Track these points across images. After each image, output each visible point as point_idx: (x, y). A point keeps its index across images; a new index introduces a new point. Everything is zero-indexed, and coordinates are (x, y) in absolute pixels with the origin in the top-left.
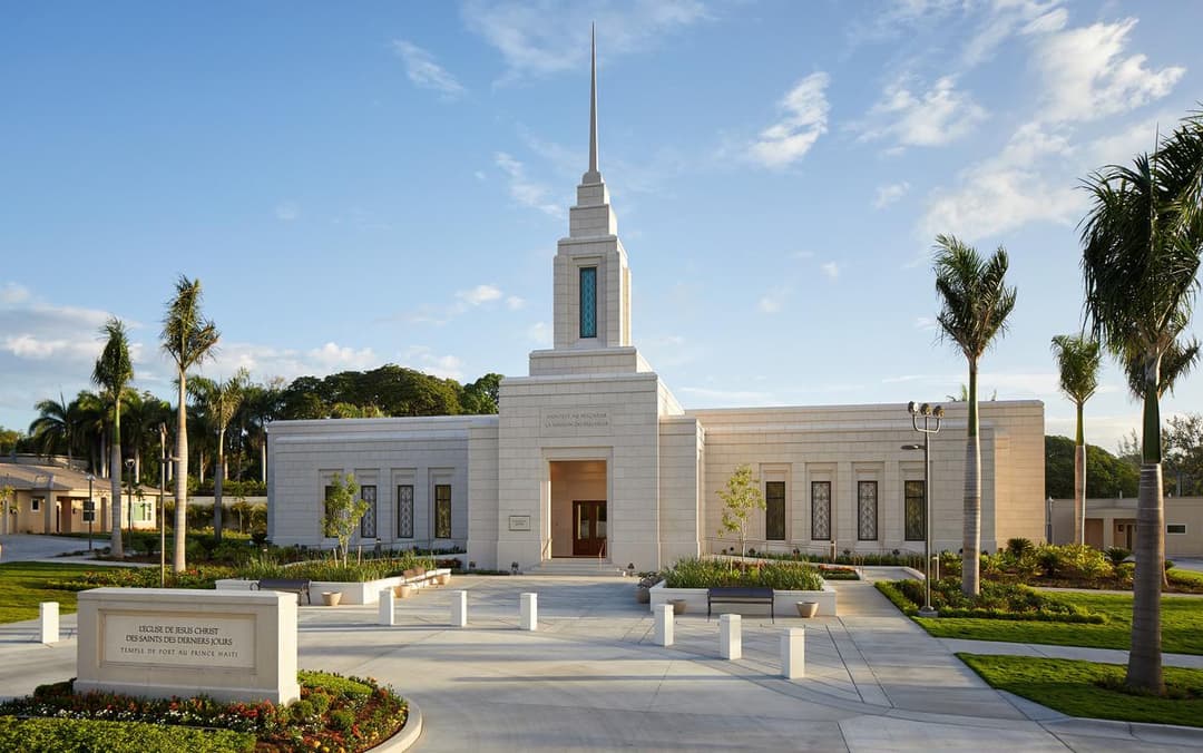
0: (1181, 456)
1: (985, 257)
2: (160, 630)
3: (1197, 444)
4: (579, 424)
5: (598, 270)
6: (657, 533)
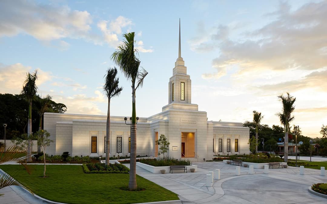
4: (189, 123)
5: (185, 83)
6: (206, 151)
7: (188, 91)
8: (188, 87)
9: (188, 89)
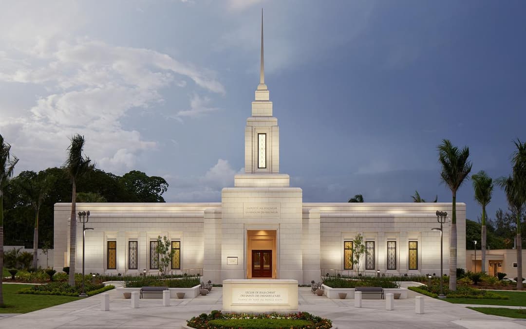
0: (515, 227)
1: (460, 150)
2: (254, 293)
3: (523, 221)
4: (263, 212)
5: (268, 135)
6: (302, 266)
7: (272, 149)
8: (272, 141)
9: (272, 146)
